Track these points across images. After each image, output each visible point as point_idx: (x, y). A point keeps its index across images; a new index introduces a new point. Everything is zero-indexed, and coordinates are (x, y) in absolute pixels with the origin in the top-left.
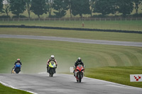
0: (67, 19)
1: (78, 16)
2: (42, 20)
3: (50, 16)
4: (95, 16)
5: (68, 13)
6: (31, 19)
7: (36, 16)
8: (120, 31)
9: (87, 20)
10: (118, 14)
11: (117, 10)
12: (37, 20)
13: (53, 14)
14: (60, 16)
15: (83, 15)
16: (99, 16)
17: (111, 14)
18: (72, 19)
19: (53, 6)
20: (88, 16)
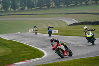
0: (26, 11)
1: (30, 9)
2: (16, 12)
3: (19, 10)
5: (26, 8)
6: (12, 12)
7: (14, 10)
9: (34, 10)
12: (14, 12)
14: (23, 10)
15: (32, 9)
17: (43, 8)
18: (28, 11)
19: (20, 6)
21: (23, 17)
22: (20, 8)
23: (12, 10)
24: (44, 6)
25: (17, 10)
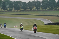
0: (13, 11)
1: (16, 10)
2: (5, 12)
3: (8, 10)
4: (21, 10)
5: (13, 9)
6: (2, 12)
7: (4, 11)
8: (29, 15)
9: (19, 11)
10: (28, 9)
11: (28, 8)
12: (4, 12)
13: (9, 10)
14: (11, 10)
15: (18, 10)
16: (23, 10)
17: (26, 10)
18: (15, 11)
19: (9, 7)
20: (19, 10)
21: (9, 16)
22: (9, 9)
23: (2, 10)
24: (27, 9)
25: (6, 10)
